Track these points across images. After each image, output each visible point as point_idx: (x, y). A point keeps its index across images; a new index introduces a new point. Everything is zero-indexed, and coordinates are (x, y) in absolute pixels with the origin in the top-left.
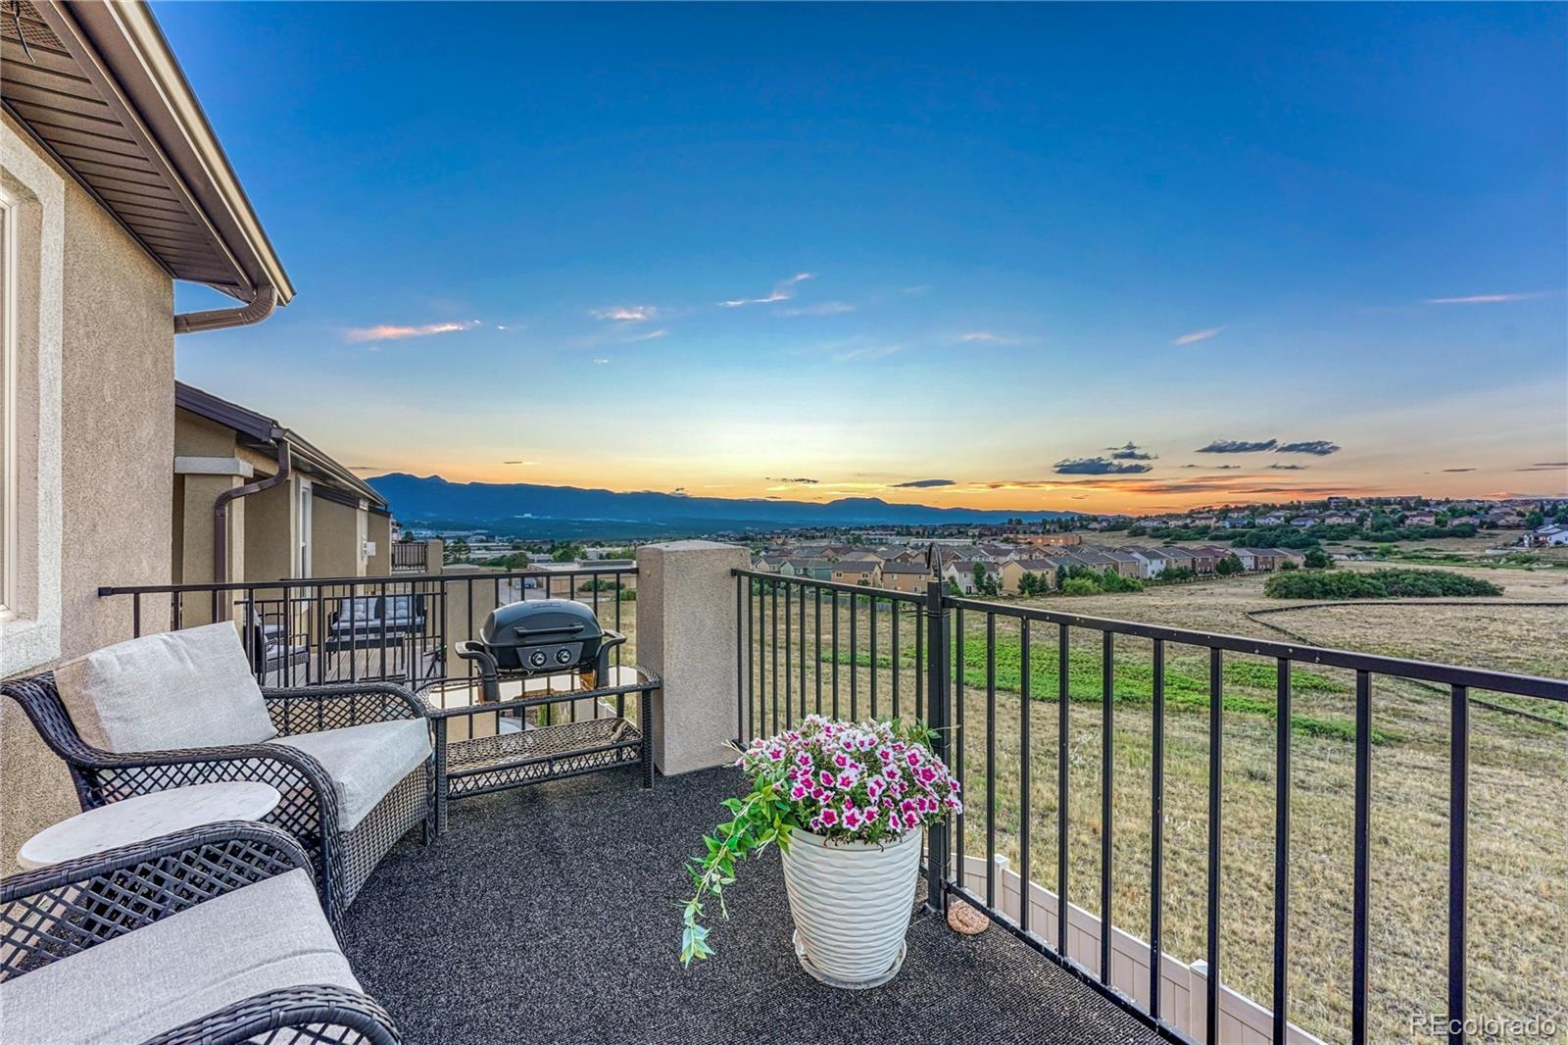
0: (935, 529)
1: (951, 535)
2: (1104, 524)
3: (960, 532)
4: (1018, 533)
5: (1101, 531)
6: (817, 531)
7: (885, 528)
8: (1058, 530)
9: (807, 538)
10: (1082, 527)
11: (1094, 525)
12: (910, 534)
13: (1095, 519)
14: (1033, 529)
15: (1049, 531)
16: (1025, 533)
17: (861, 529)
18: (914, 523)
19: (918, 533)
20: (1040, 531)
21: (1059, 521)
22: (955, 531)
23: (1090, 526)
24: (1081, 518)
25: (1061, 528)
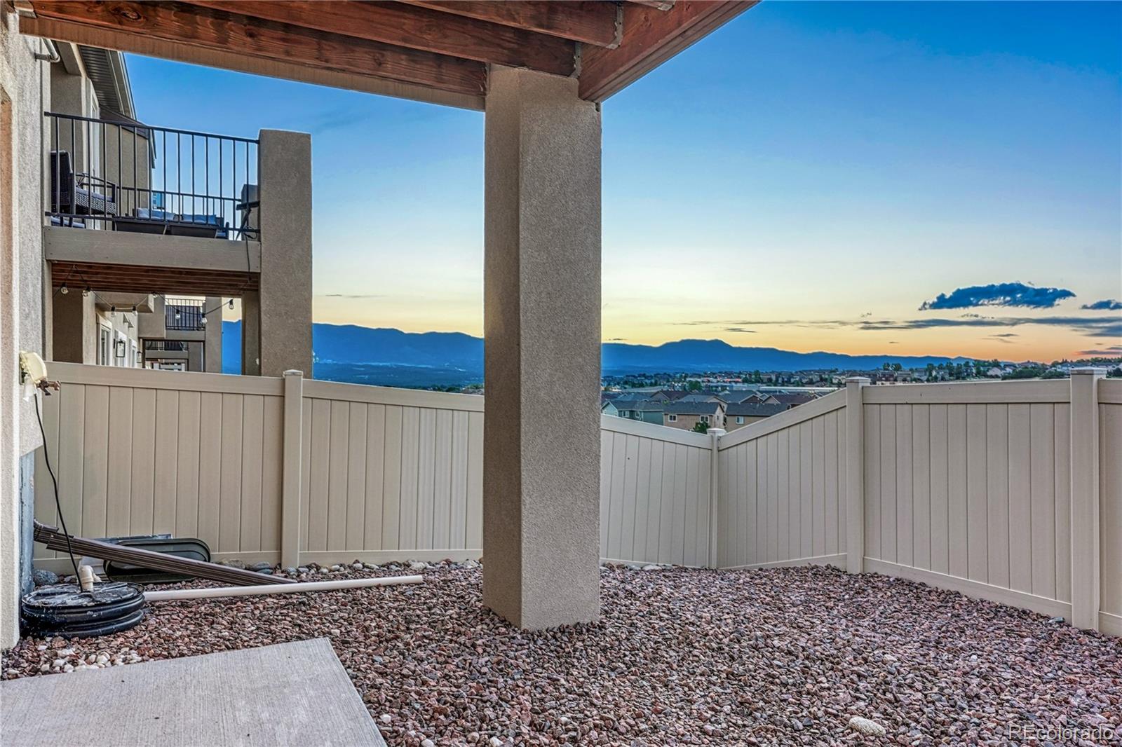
0: (791, 376)
1: (811, 383)
2: (1009, 370)
3: (822, 380)
4: (896, 380)
5: (1004, 378)
6: (646, 377)
7: (729, 374)
8: (947, 377)
9: (634, 386)
10: (980, 374)
11: (996, 371)
12: (759, 381)
13: (996, 364)
14: (916, 375)
15: (936, 379)
16: (904, 380)
17: (700, 376)
18: (765, 369)
19: (770, 380)
20: (924, 378)
21: (950, 367)
22: (816, 378)
23: (989, 373)
24: (978, 364)
25: (951, 375)
